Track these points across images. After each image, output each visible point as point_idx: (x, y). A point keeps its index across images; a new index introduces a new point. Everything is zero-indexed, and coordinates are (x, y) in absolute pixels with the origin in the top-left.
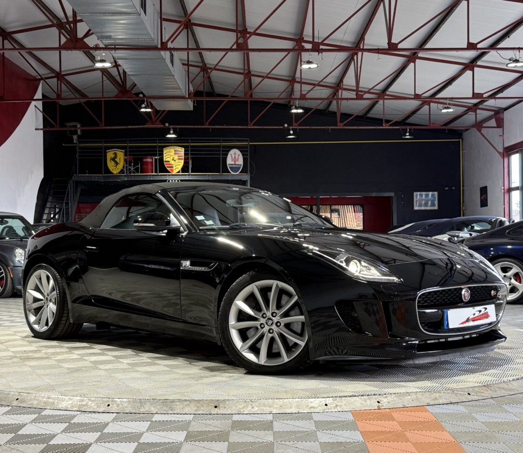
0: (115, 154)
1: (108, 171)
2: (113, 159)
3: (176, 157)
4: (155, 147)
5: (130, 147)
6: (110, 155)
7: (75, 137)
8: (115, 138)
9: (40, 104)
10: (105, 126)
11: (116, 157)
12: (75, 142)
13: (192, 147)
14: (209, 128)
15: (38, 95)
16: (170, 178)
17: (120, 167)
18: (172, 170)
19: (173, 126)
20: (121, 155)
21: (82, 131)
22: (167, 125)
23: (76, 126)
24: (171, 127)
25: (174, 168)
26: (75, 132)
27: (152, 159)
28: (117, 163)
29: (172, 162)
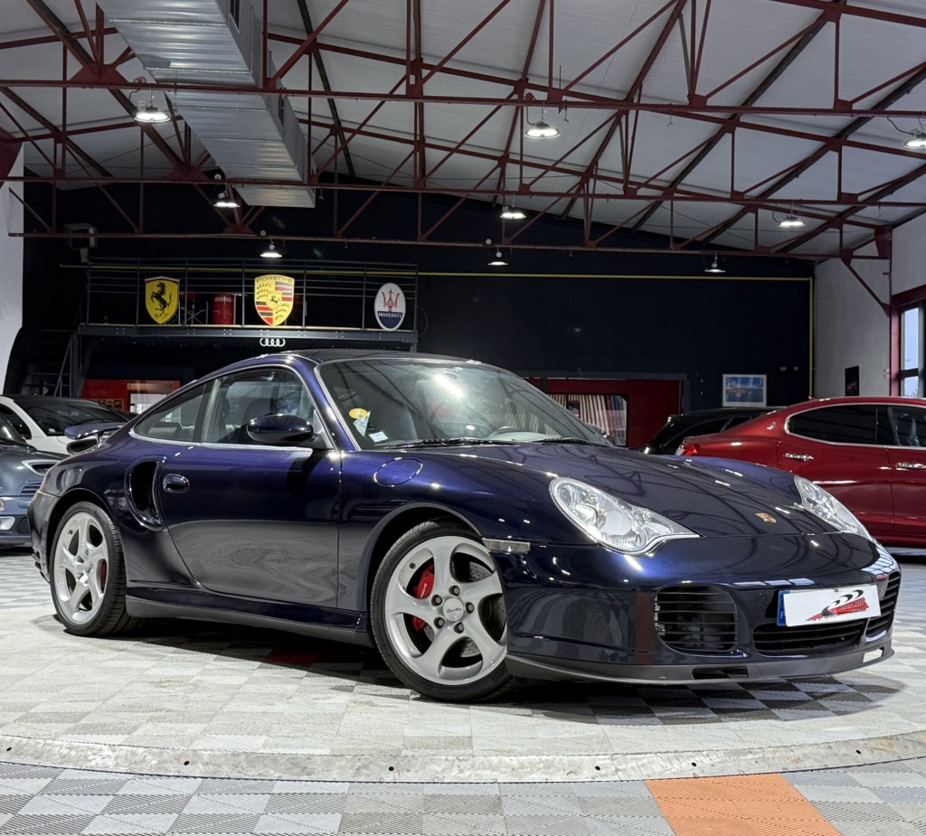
0: (162, 286)
1: (147, 318)
2: (158, 296)
3: (279, 296)
4: (239, 275)
5: (191, 274)
6: (151, 287)
7: (84, 252)
8: (162, 258)
9: (19, 187)
10: (145, 232)
11: (163, 291)
12: (84, 260)
13: (309, 276)
14: (343, 243)
15: (17, 170)
16: (267, 335)
17: (171, 311)
18: (271, 320)
19: (277, 238)
20: (172, 291)
21: (99, 241)
22: (263, 233)
23: (87, 231)
24: (271, 238)
25: (274, 316)
26: (85, 243)
27: (232, 297)
28: (164, 304)
29: (270, 305)
